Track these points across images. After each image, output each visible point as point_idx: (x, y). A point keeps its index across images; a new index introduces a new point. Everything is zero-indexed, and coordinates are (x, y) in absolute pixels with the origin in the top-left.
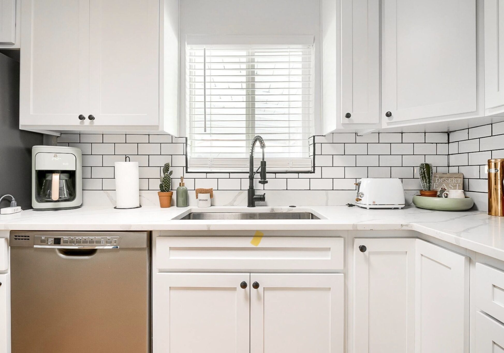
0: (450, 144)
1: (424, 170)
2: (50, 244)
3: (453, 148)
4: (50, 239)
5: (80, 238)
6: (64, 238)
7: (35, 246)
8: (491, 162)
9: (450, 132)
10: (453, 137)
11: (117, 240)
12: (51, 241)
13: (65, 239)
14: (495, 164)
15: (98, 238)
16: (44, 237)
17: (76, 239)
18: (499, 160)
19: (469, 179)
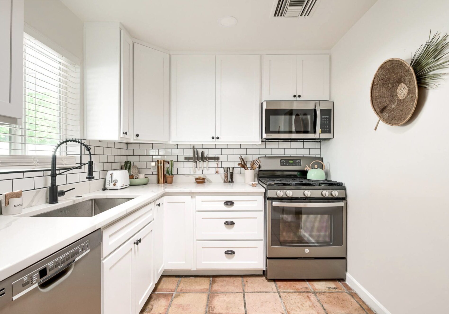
0: (128, 150)
1: (129, 164)
2: (35, 281)
3: (130, 152)
4: (34, 275)
5: (63, 256)
6: (49, 265)
7: (15, 298)
8: (159, 161)
9: (128, 143)
10: (130, 146)
11: (88, 243)
12: (36, 277)
13: (51, 266)
14: (161, 162)
15: (76, 249)
16: (26, 277)
17: (61, 259)
18: (162, 160)
19: (140, 168)
